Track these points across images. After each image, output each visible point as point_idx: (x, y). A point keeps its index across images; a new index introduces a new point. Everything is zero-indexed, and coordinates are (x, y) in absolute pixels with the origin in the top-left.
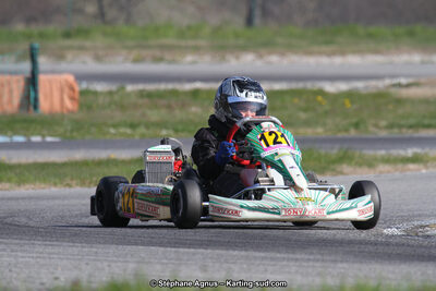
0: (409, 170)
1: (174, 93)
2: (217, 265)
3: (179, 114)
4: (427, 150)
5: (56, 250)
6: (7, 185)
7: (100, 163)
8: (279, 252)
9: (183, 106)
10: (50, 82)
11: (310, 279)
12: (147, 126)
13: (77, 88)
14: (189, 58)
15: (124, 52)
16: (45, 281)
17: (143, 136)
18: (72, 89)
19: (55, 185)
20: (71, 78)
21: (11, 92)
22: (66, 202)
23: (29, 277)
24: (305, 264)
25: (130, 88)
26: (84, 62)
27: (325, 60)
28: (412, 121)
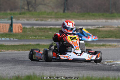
0: (101, 48)
1: (45, 28)
2: (54, 71)
3: (46, 34)
4: (106, 43)
5: (15, 67)
6: (5, 50)
7: (27, 45)
8: (69, 68)
9: (48, 32)
10: (15, 25)
11: (76, 75)
12: (39, 37)
13: (22, 27)
14: (49, 20)
15: (34, 18)
16: (12, 74)
17: (38, 39)
18: (21, 27)
19: (16, 50)
20: (21, 25)
21: (6, 27)
22: (18, 55)
23: (8, 73)
24: (75, 71)
25: (35, 27)
26: (24, 21)
27: (82, 21)
28: (102, 36)
